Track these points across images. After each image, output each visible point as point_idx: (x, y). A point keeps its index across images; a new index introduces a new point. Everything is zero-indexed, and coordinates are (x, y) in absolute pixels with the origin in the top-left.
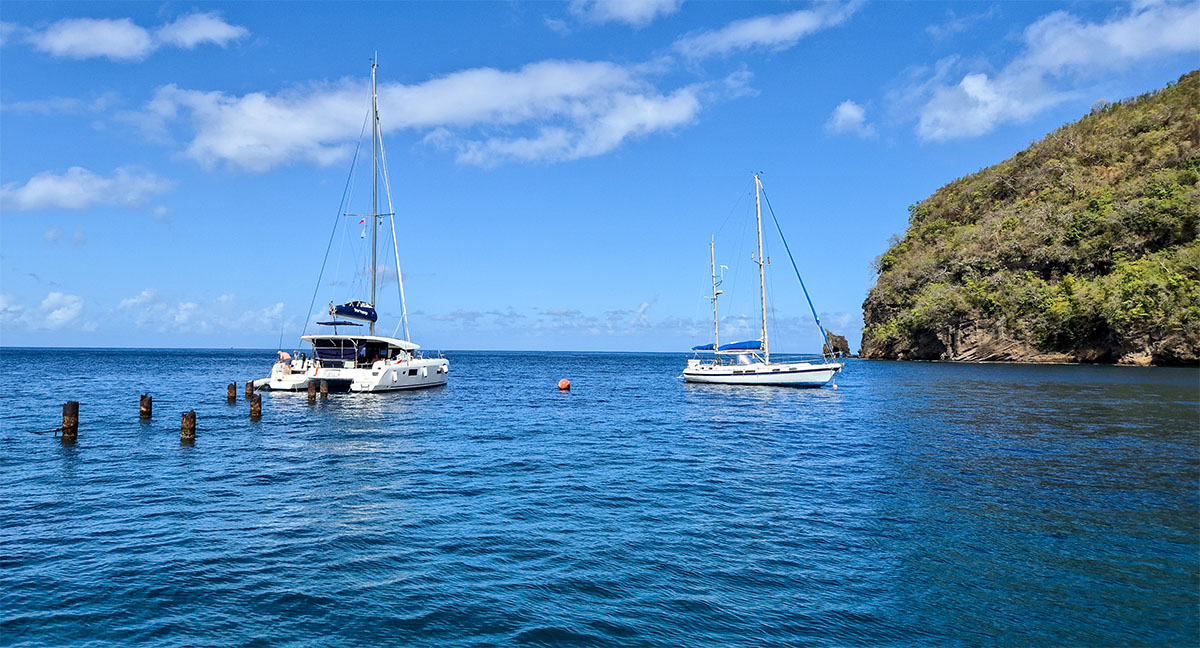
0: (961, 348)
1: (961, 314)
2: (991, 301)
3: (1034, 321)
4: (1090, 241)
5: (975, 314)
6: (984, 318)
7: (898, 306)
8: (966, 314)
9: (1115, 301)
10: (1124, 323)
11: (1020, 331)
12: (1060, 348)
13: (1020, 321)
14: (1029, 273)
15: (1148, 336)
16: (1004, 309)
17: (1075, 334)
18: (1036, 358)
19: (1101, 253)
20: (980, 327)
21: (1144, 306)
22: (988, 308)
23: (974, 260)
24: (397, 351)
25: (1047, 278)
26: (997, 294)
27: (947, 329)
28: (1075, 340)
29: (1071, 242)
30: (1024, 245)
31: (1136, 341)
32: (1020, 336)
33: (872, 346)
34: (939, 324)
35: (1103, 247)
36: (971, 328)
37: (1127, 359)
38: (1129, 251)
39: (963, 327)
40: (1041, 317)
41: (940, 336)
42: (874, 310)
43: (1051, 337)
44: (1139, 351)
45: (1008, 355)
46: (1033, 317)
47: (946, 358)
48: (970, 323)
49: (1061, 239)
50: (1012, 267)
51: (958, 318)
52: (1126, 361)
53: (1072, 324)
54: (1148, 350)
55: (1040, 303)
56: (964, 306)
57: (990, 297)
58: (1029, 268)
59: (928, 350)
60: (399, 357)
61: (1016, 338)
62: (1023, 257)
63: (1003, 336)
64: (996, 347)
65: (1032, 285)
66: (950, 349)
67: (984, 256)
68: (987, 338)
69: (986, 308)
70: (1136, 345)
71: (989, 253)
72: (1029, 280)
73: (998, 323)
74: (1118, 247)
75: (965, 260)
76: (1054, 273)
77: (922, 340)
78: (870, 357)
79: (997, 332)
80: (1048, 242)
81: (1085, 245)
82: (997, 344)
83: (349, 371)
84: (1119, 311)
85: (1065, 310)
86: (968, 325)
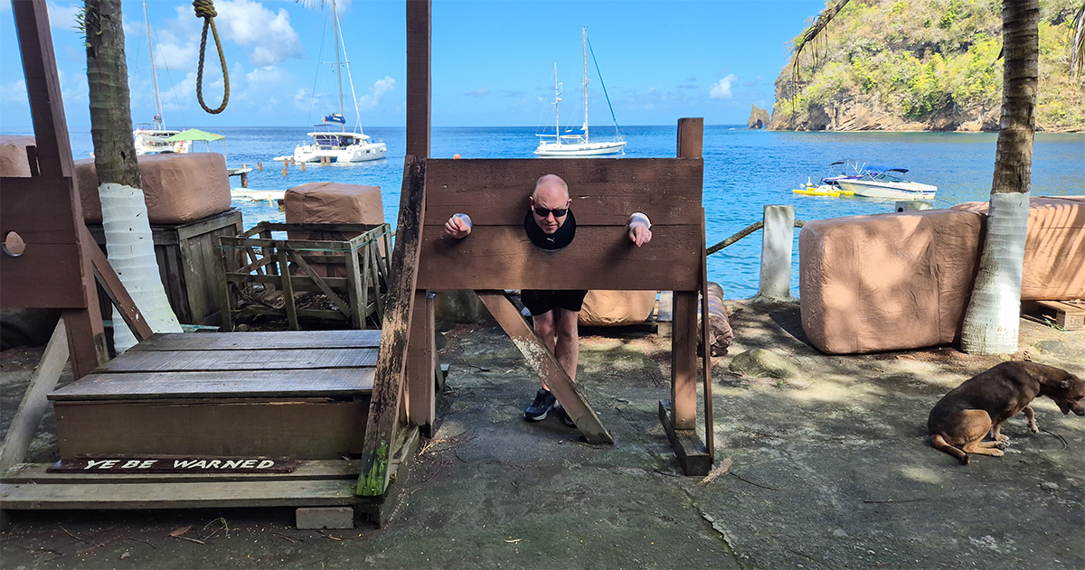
0: (842, 119)
1: (844, 91)
2: (869, 79)
3: (902, 95)
4: (959, 24)
5: (855, 91)
6: (862, 94)
7: (804, 83)
8: (848, 90)
9: (960, 79)
10: (964, 97)
11: (890, 105)
12: (920, 118)
13: (891, 96)
14: (907, 53)
15: (981, 107)
16: (880, 85)
17: (933, 106)
18: (901, 127)
19: (966, 35)
20: (859, 102)
21: (982, 83)
22: (867, 85)
23: (864, 42)
24: (358, 141)
25: (921, 56)
26: (876, 72)
27: (833, 104)
28: (932, 111)
29: (945, 24)
30: (906, 28)
31: (973, 112)
32: (889, 108)
33: (779, 119)
34: (827, 100)
35: (970, 28)
36: (852, 102)
37: (963, 126)
38: (989, 33)
39: (846, 102)
40: (909, 93)
41: (827, 110)
42: (784, 87)
43: (913, 109)
44: (974, 120)
45: (879, 125)
46: (903, 93)
47: (830, 128)
48: (851, 98)
49: (937, 22)
50: (894, 48)
51: (843, 94)
52: (963, 128)
53: (930, 98)
54: (980, 118)
55: (909, 79)
56: (848, 83)
57: (870, 75)
58: (908, 49)
59: (818, 122)
60: (360, 144)
61: (886, 110)
62: (905, 38)
63: (876, 109)
64: (870, 119)
65: (907, 64)
66: (833, 121)
67: (873, 39)
68: (865, 110)
69: (865, 85)
70: (971, 114)
71: (878, 35)
72: (906, 60)
73: (873, 98)
74: (980, 29)
75: (858, 43)
76: (927, 52)
77: (815, 113)
78: (777, 129)
79: (872, 105)
80: (927, 24)
81: (955, 27)
82: (871, 116)
83: (334, 152)
84: (962, 87)
85: (927, 86)
86: (850, 100)
